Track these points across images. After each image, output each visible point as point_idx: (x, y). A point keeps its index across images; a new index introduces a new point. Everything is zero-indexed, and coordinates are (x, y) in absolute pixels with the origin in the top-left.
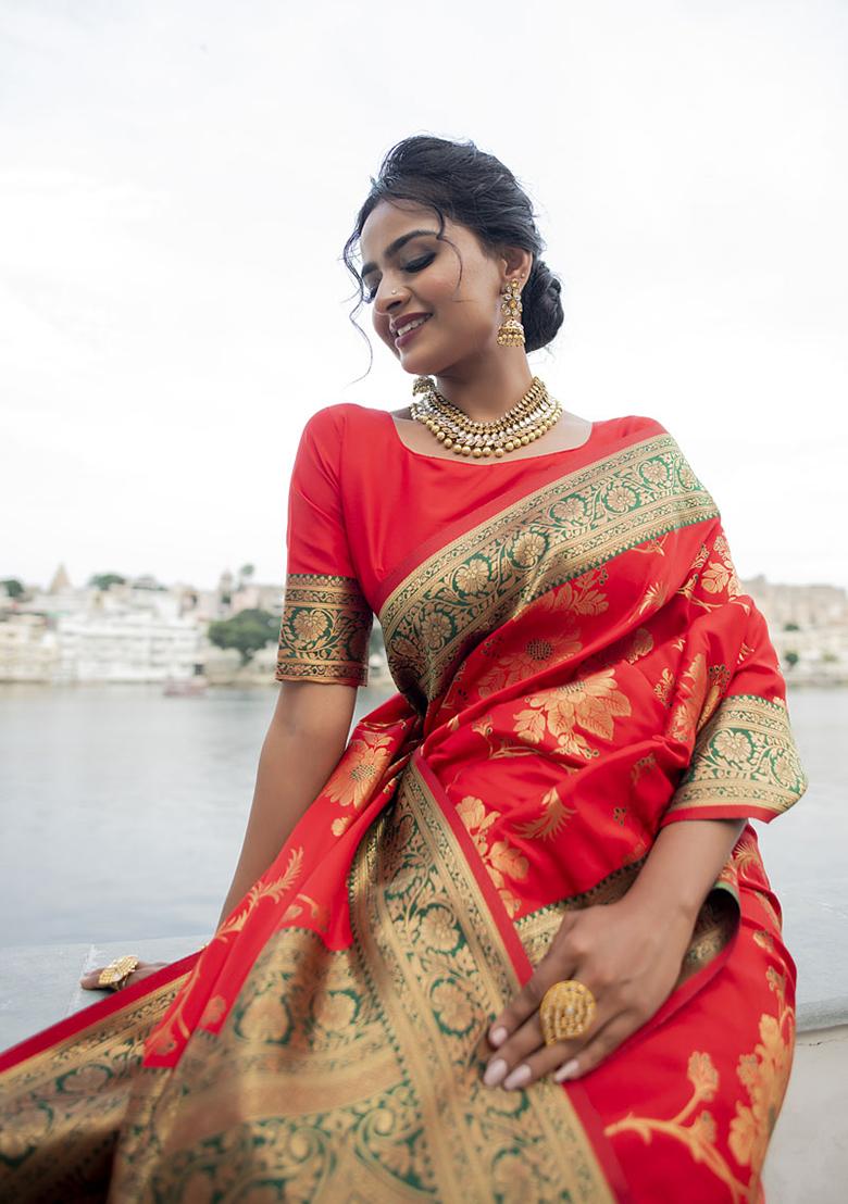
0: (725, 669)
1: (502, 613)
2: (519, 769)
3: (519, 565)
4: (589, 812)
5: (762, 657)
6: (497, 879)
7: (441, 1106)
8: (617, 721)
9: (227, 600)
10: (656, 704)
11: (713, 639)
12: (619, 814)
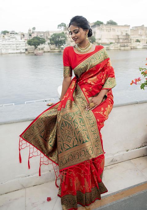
0: (108, 75)
1: (85, 71)
2: (88, 85)
3: (87, 66)
4: (94, 89)
5: (112, 73)
6: (86, 95)
7: (82, 112)
8: (97, 81)
9: (30, 35)
10: (101, 79)
11: (107, 72)
12: (97, 89)
